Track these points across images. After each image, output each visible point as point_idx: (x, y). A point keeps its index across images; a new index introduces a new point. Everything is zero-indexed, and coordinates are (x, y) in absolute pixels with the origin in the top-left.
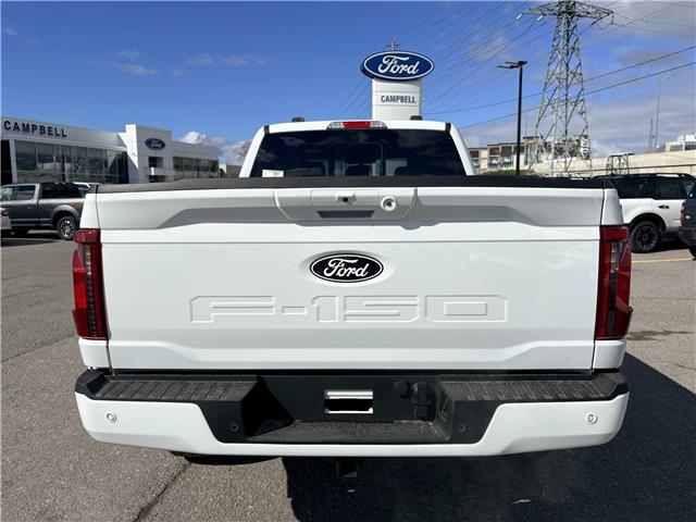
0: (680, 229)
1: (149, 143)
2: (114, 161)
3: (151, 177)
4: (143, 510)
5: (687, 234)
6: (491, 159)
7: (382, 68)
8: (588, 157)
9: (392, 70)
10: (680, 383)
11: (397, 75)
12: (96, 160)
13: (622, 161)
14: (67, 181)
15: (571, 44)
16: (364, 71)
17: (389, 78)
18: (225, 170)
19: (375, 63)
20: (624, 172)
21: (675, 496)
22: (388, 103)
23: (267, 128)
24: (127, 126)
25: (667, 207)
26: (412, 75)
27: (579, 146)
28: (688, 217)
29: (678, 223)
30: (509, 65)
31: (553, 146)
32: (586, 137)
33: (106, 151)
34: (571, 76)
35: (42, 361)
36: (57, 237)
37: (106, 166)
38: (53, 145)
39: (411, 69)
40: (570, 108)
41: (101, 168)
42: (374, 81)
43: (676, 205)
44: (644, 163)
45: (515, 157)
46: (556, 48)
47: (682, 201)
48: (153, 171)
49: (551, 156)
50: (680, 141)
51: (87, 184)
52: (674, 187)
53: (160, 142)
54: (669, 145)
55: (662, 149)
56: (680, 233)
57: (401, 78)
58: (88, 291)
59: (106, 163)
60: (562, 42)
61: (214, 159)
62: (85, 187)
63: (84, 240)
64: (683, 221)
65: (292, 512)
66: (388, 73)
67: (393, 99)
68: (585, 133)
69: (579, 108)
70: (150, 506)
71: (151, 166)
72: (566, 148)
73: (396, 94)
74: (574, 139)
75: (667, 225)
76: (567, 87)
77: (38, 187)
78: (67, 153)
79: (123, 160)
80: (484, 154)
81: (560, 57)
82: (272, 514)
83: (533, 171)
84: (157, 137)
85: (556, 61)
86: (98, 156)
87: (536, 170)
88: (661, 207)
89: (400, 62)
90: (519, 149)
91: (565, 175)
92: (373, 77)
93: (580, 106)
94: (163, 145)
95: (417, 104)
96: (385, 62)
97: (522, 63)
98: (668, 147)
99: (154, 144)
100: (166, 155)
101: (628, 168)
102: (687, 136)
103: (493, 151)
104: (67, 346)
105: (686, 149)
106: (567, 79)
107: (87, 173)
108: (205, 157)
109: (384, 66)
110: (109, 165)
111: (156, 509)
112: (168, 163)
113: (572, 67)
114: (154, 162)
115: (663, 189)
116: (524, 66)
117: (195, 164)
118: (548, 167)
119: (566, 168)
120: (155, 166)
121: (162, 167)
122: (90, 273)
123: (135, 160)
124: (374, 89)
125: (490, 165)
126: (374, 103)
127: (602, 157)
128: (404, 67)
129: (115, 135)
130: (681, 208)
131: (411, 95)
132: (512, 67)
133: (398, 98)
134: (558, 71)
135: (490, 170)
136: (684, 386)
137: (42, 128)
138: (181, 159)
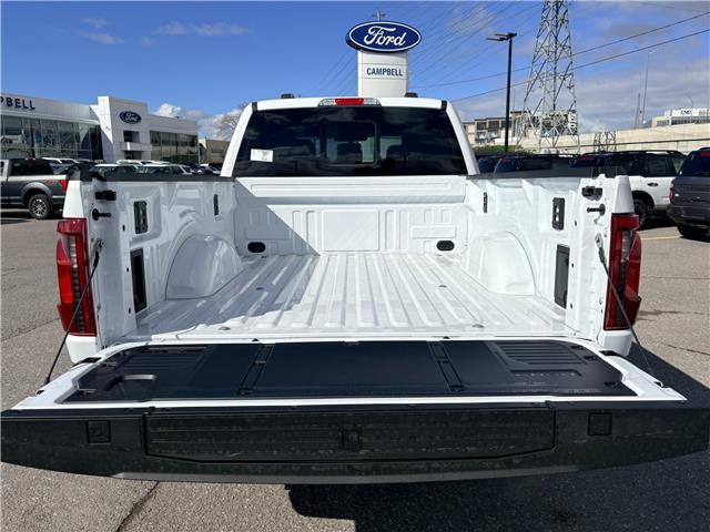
0: (669, 206)
1: (123, 116)
2: (87, 135)
3: (127, 152)
4: (135, 505)
5: (676, 212)
6: (478, 134)
7: (368, 40)
8: (575, 133)
9: (378, 42)
10: (673, 364)
11: (384, 46)
12: (66, 134)
13: (610, 137)
14: (37, 155)
15: (560, 15)
16: (349, 42)
17: (375, 49)
18: (204, 145)
19: (360, 34)
20: (611, 149)
21: (672, 480)
22: (374, 76)
23: (255, 105)
24: (100, 98)
25: (656, 185)
26: (398, 47)
27: (566, 121)
28: (677, 195)
29: (667, 201)
30: (498, 38)
31: (541, 121)
32: (574, 112)
33: (77, 124)
34: (560, 48)
35: (21, 349)
36: (29, 216)
37: (78, 141)
38: (20, 118)
39: (398, 41)
40: (559, 82)
41: (73, 143)
42: (360, 53)
43: (666, 182)
44: (632, 140)
45: (503, 132)
46: (545, 20)
47: (672, 179)
48: (129, 146)
49: (539, 132)
50: (667, 117)
51: (58, 160)
52: (663, 164)
53: (136, 115)
54: (655, 120)
55: (648, 125)
56: (669, 211)
57: (388, 49)
58: (74, 285)
59: (78, 137)
60: (552, 13)
61: (192, 133)
62: (56, 162)
63: (68, 231)
64: (672, 198)
65: (290, 504)
66: (374, 45)
67: (380, 72)
68: (573, 108)
69: (567, 82)
70: (143, 502)
71: (126, 140)
72: (554, 123)
73: (382, 67)
74: (562, 114)
75: (656, 203)
76: (556, 60)
77: (7, 163)
78: (35, 127)
79: (96, 134)
80: (472, 129)
81: (549, 29)
82: (270, 506)
83: (520, 147)
84: (132, 110)
85: (545, 34)
86: (68, 129)
87: (524, 146)
88: (650, 185)
89: (386, 33)
90: (507, 124)
91: (553, 152)
92: (359, 48)
93: (568, 79)
94: (139, 119)
95: (404, 77)
96: (370, 33)
97: (511, 35)
98: (654, 123)
99: (129, 117)
100: (143, 130)
101: (615, 144)
102: (674, 111)
103: (480, 126)
104: (46, 333)
105: (673, 124)
106: (556, 52)
107: (58, 148)
108: (184, 131)
109: (370, 38)
110: (82, 139)
111: (150, 504)
112: (145, 138)
113: (560, 41)
114: (129, 136)
115: (652, 166)
116: (513, 39)
117: (173, 139)
118: (536, 142)
119: (554, 144)
120: (131, 141)
121: (138, 142)
122: (75, 266)
123: (109, 134)
124: (360, 61)
125: (477, 140)
126: (360, 75)
127: (588, 132)
128: (390, 38)
129: (87, 107)
130: (671, 185)
131: (398, 68)
132: (502, 39)
133: (384, 70)
134: (547, 44)
135: (477, 145)
136: (676, 366)
137: (9, 100)
138: (158, 133)
